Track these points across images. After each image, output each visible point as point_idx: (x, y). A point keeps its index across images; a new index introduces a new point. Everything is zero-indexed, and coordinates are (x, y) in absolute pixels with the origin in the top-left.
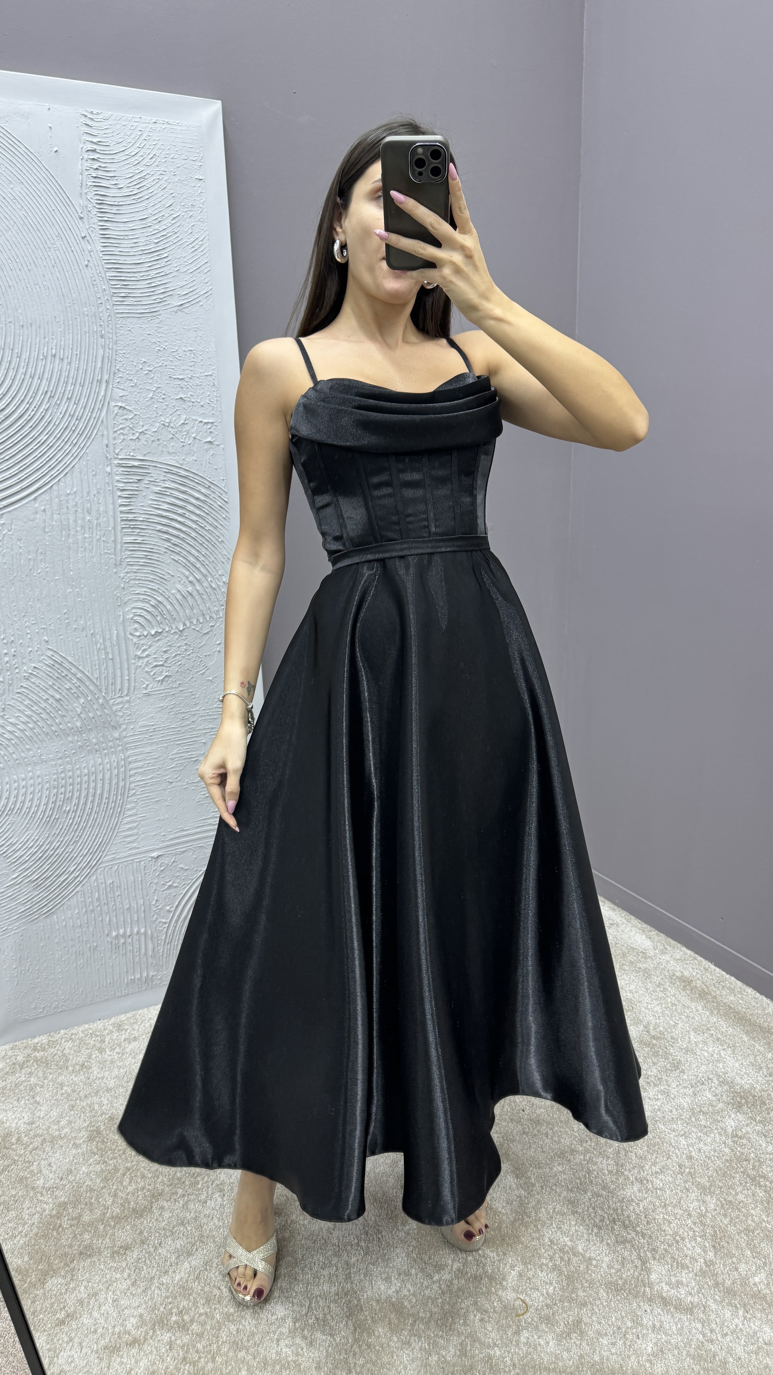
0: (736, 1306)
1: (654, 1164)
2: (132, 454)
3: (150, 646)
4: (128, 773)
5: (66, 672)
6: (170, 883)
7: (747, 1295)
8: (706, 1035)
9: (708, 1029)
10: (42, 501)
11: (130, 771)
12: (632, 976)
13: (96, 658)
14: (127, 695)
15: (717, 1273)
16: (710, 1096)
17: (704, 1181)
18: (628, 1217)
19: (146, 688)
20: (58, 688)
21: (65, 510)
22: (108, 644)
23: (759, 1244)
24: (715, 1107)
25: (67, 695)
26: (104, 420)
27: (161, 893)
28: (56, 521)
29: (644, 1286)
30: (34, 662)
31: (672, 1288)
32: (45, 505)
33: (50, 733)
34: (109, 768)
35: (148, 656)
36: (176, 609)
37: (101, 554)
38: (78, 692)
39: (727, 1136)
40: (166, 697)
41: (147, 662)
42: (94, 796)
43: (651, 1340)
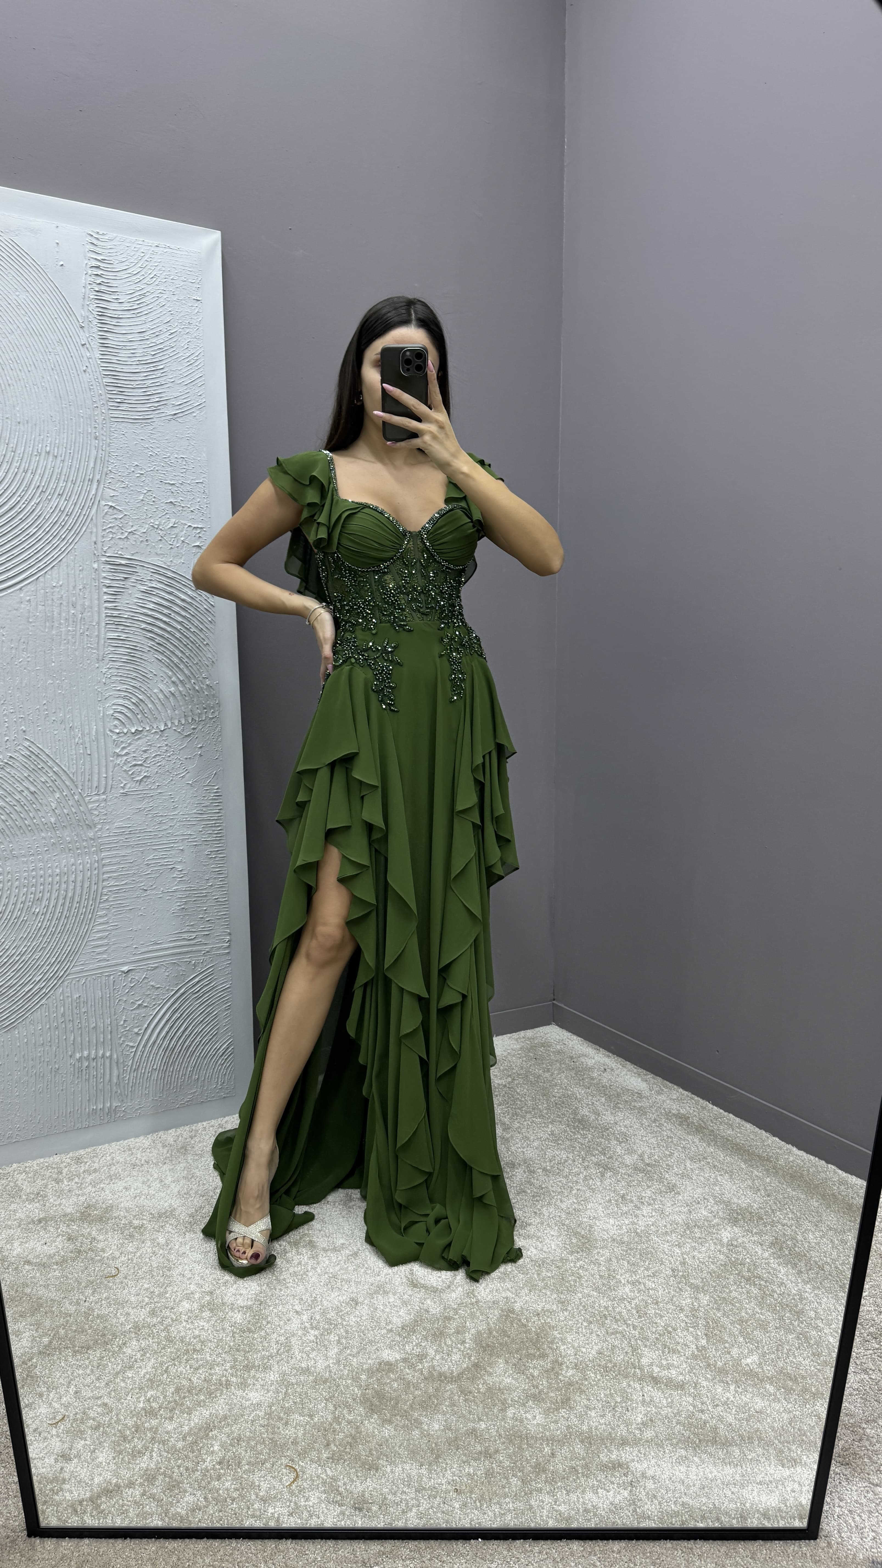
0: (727, 1383)
1: (647, 1269)
2: (119, 553)
3: (130, 744)
4: (101, 877)
5: (42, 765)
6: (140, 1002)
7: (739, 1373)
8: (702, 1163)
9: (704, 1158)
10: (27, 592)
11: (103, 873)
12: (627, 1114)
13: (74, 752)
14: (104, 793)
15: (709, 1356)
16: (706, 1213)
17: (698, 1282)
18: (620, 1313)
19: (123, 788)
20: (34, 780)
21: (50, 602)
22: (87, 739)
23: (753, 1332)
24: (710, 1222)
25: (42, 788)
26: (94, 518)
27: (130, 1012)
28: (40, 612)
29: (635, 1368)
30: (9, 751)
31: (664, 1370)
32: (30, 596)
33: (24, 827)
34: (81, 869)
35: (127, 754)
36: (158, 709)
37: (83, 648)
38: (54, 786)
39: (722, 1245)
40: (144, 798)
41: (126, 760)
42: (65, 898)
43: (641, 1412)
